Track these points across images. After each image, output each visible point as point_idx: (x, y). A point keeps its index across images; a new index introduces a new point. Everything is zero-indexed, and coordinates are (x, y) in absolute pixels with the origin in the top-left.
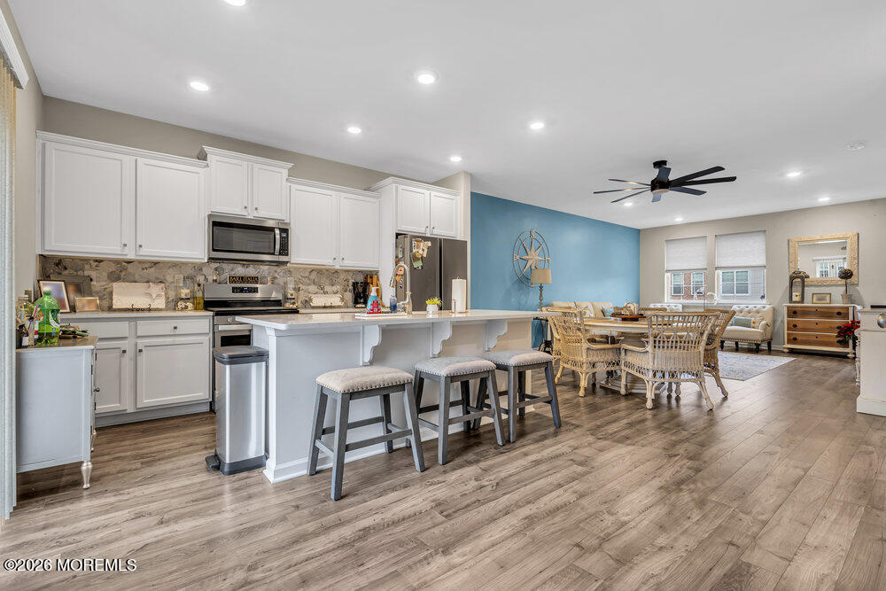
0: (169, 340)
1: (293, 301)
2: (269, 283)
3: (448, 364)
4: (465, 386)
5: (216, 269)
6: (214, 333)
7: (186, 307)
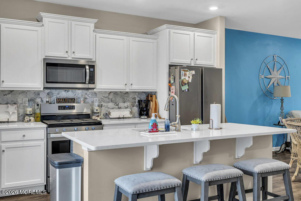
0: (20, 144)
1: (97, 114)
2: (82, 102)
3: (206, 172)
4: (220, 188)
5: (48, 94)
6: (47, 139)
7: (30, 120)
